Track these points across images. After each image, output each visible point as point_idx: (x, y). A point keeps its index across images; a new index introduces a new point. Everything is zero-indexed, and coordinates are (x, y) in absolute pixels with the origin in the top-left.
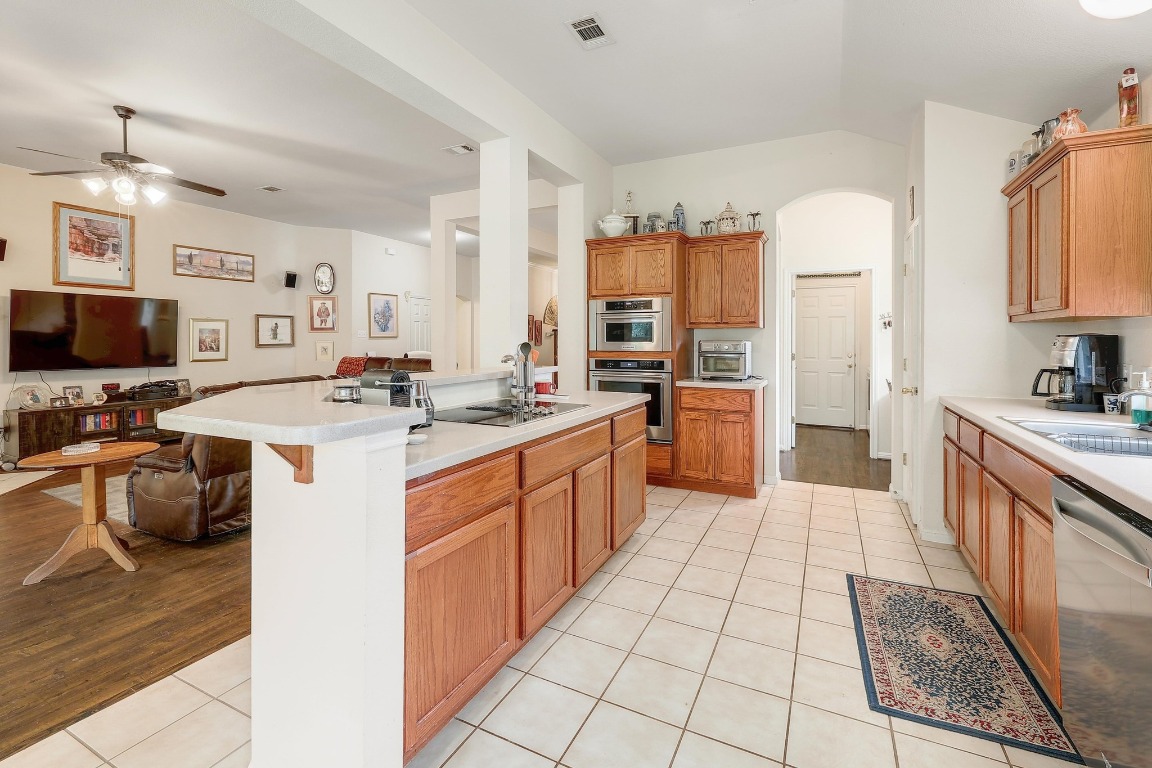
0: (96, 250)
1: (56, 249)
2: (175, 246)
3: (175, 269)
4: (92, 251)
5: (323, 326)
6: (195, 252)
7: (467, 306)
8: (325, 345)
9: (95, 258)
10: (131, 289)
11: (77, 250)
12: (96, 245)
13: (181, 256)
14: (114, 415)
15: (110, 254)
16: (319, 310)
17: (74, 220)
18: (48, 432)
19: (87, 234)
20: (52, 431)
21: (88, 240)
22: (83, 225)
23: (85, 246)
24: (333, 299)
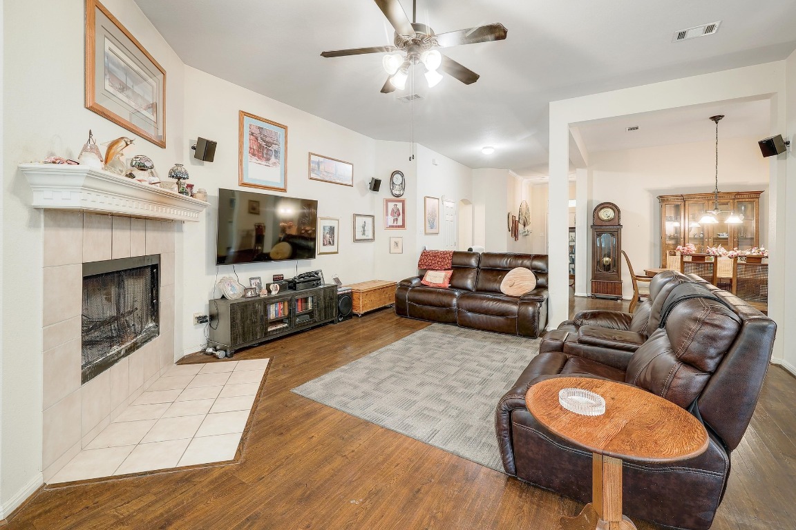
0: (265, 156)
1: (241, 153)
2: (310, 154)
3: (309, 174)
4: (263, 157)
5: (395, 224)
6: (321, 159)
7: (469, 208)
8: (396, 240)
9: (264, 163)
10: (284, 190)
11: (254, 155)
12: (265, 151)
13: (314, 162)
14: (286, 304)
15: (273, 159)
16: (393, 210)
17: (252, 127)
18: (248, 321)
19: (260, 141)
20: (251, 320)
21: (260, 146)
22: (257, 132)
23: (258, 151)
24: (403, 202)
